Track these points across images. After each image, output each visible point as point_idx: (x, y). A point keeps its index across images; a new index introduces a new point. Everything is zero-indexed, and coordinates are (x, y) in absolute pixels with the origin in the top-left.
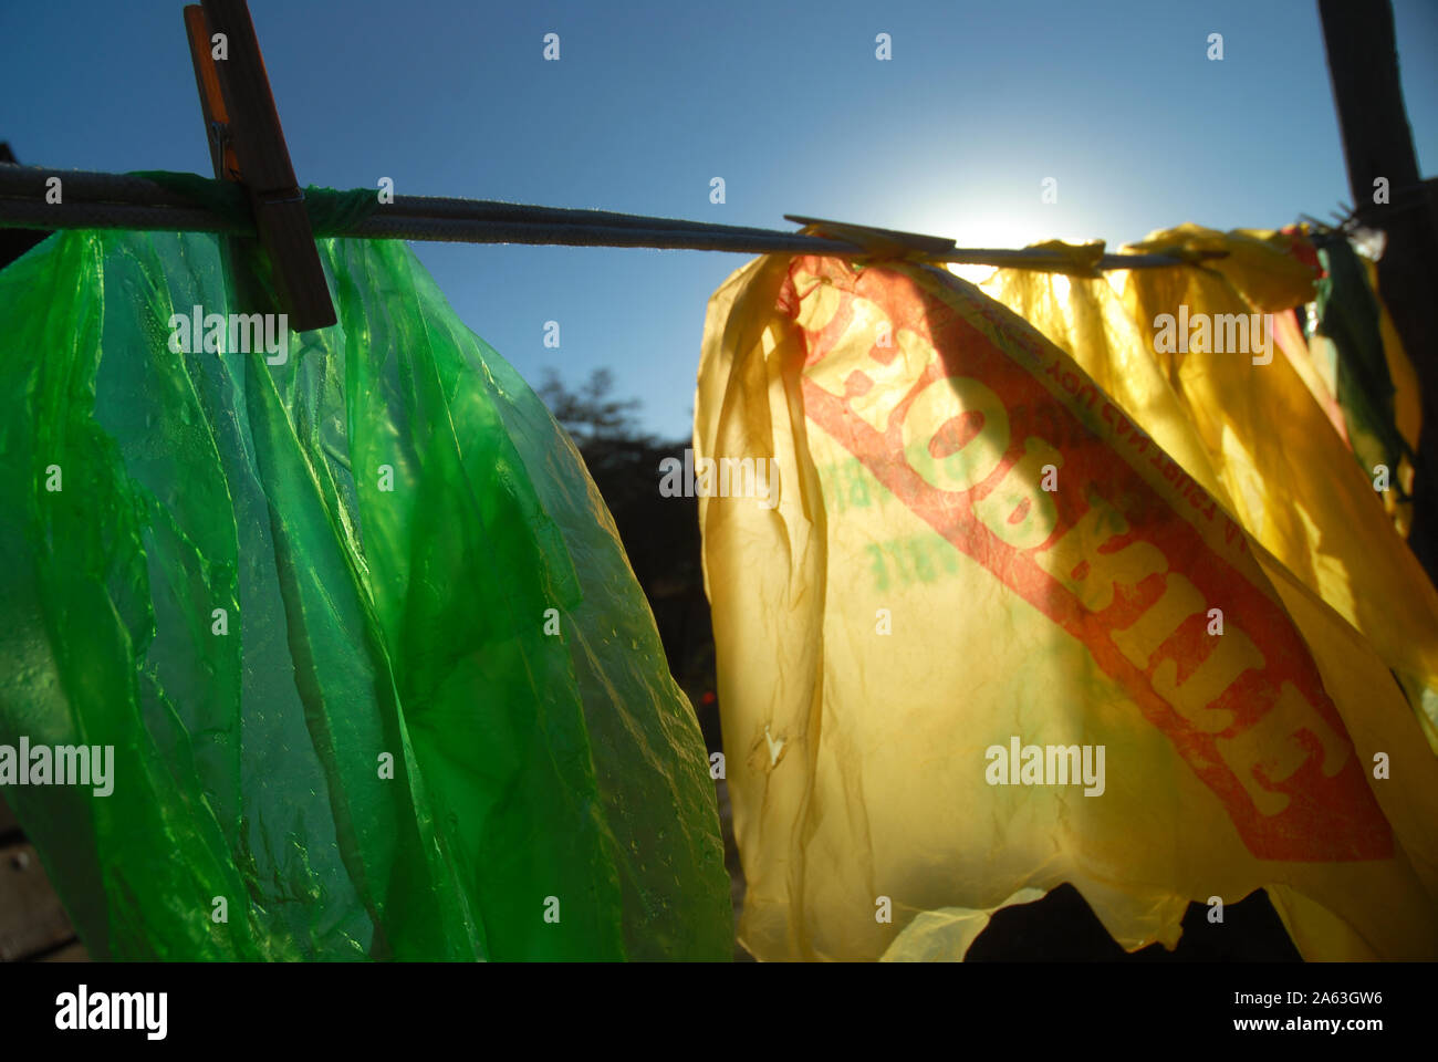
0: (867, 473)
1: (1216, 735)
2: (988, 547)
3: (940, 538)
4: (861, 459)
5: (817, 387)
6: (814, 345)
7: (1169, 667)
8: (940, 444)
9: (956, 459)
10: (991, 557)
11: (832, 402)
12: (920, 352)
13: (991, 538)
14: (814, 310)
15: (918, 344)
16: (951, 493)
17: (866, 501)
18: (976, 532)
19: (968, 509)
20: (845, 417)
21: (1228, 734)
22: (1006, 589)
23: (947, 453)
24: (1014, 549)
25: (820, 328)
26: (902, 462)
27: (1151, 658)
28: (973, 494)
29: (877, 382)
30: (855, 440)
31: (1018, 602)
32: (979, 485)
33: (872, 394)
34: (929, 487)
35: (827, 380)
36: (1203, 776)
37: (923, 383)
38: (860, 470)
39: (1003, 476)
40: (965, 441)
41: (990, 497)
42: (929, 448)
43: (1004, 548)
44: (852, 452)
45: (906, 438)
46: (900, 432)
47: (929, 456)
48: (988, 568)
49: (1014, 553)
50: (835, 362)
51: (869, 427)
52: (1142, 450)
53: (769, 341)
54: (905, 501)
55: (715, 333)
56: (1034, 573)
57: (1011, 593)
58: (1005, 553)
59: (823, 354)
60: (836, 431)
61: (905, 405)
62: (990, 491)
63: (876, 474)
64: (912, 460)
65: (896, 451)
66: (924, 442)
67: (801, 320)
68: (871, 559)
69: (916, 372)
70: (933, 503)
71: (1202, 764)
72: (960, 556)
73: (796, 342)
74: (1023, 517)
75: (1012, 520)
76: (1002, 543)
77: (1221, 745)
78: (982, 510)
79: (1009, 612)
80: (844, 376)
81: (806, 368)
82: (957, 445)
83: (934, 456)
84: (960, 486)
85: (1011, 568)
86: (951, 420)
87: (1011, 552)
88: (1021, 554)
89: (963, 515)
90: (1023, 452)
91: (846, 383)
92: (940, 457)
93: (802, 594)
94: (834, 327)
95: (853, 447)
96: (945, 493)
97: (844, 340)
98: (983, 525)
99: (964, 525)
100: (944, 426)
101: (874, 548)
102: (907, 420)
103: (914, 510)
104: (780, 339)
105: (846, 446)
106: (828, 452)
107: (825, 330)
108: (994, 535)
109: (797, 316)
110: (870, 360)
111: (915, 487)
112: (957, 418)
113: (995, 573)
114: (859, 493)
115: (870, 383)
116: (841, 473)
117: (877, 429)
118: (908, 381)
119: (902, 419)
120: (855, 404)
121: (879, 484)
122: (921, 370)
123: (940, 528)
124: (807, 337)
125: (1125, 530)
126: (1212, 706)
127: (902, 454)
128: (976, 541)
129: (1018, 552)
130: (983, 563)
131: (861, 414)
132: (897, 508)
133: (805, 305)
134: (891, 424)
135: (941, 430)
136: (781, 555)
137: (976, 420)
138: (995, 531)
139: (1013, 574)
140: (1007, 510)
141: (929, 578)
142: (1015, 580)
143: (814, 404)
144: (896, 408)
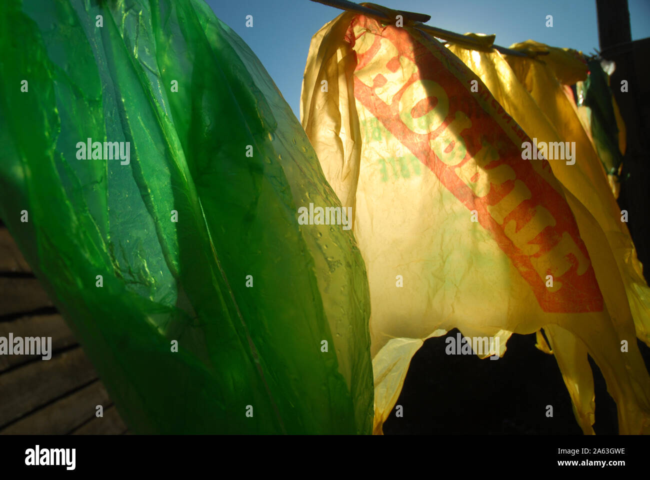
0: (381, 124)
1: (531, 256)
2: (435, 162)
3: (413, 156)
4: (378, 118)
5: (360, 82)
6: (360, 61)
7: (513, 223)
8: (416, 111)
9: (423, 119)
10: (436, 168)
11: (366, 89)
12: (410, 67)
13: (436, 158)
14: (362, 45)
15: (410, 63)
16: (420, 135)
17: (379, 138)
18: (430, 155)
19: (427, 143)
20: (372, 97)
21: (537, 256)
22: (441, 184)
23: (419, 116)
24: (446, 165)
25: (364, 52)
26: (398, 119)
27: (505, 219)
28: (430, 136)
29: (389, 81)
30: (376, 109)
31: (446, 191)
32: (433, 132)
33: (386, 86)
34: (411, 132)
35: (366, 79)
36: (522, 274)
37: (410, 82)
38: (377, 123)
39: (444, 129)
40: (428, 111)
41: (437, 139)
42: (411, 113)
43: (441, 165)
44: (374, 115)
45: (400, 108)
46: (398, 105)
47: (411, 117)
48: (434, 173)
49: (446, 167)
50: (371, 69)
51: (383, 103)
52: (508, 122)
53: (340, 55)
54: (398, 138)
55: (314, 54)
56: (454, 177)
57: (443, 186)
58: (442, 167)
59: (364, 65)
60: (367, 104)
61: (401, 93)
62: (438, 136)
63: (385, 125)
64: (403, 118)
65: (395, 114)
66: (408, 110)
67: (355, 48)
68: (380, 166)
69: (408, 77)
70: (411, 139)
71: (523, 269)
72: (422, 165)
73: (352, 59)
74: (452, 150)
75: (446, 151)
76: (441, 162)
77: (533, 261)
78: (433, 144)
79: (441, 195)
80: (373, 76)
81: (356, 71)
82: (424, 112)
83: (413, 117)
84: (424, 132)
85: (444, 174)
86: (422, 100)
87: (444, 167)
88: (449, 168)
89: (425, 146)
90: (454, 118)
91: (374, 80)
92: (416, 117)
93: (348, 174)
94: (371, 52)
95: (375, 112)
96: (417, 134)
97: (375, 58)
98: (433, 152)
99: (425, 150)
100: (419, 103)
101: (382, 160)
102: (402, 99)
103: (402, 142)
104: (345, 55)
105: (372, 111)
106: (365, 114)
107: (366, 53)
108: (437, 157)
109: (353, 46)
110: (386, 69)
111: (405, 132)
112: (425, 99)
113: (437, 175)
114: (377, 134)
115: (385, 81)
116: (368, 124)
117: (387, 104)
118: (403, 81)
119: (399, 99)
120: (377, 91)
121: (386, 130)
122: (410, 76)
123: (414, 151)
124: (358, 57)
125: (498, 158)
126: (530, 243)
127: (398, 115)
128: (430, 159)
129: (447, 167)
130: (432, 170)
131: (380, 97)
132: (395, 142)
133: (358, 42)
134: (394, 101)
135: (417, 104)
136: (339, 155)
137: (433, 101)
138: (438, 155)
139: (445, 178)
140: (444, 146)
141: (407, 176)
142: (445, 180)
143: (358, 90)
144: (396, 94)
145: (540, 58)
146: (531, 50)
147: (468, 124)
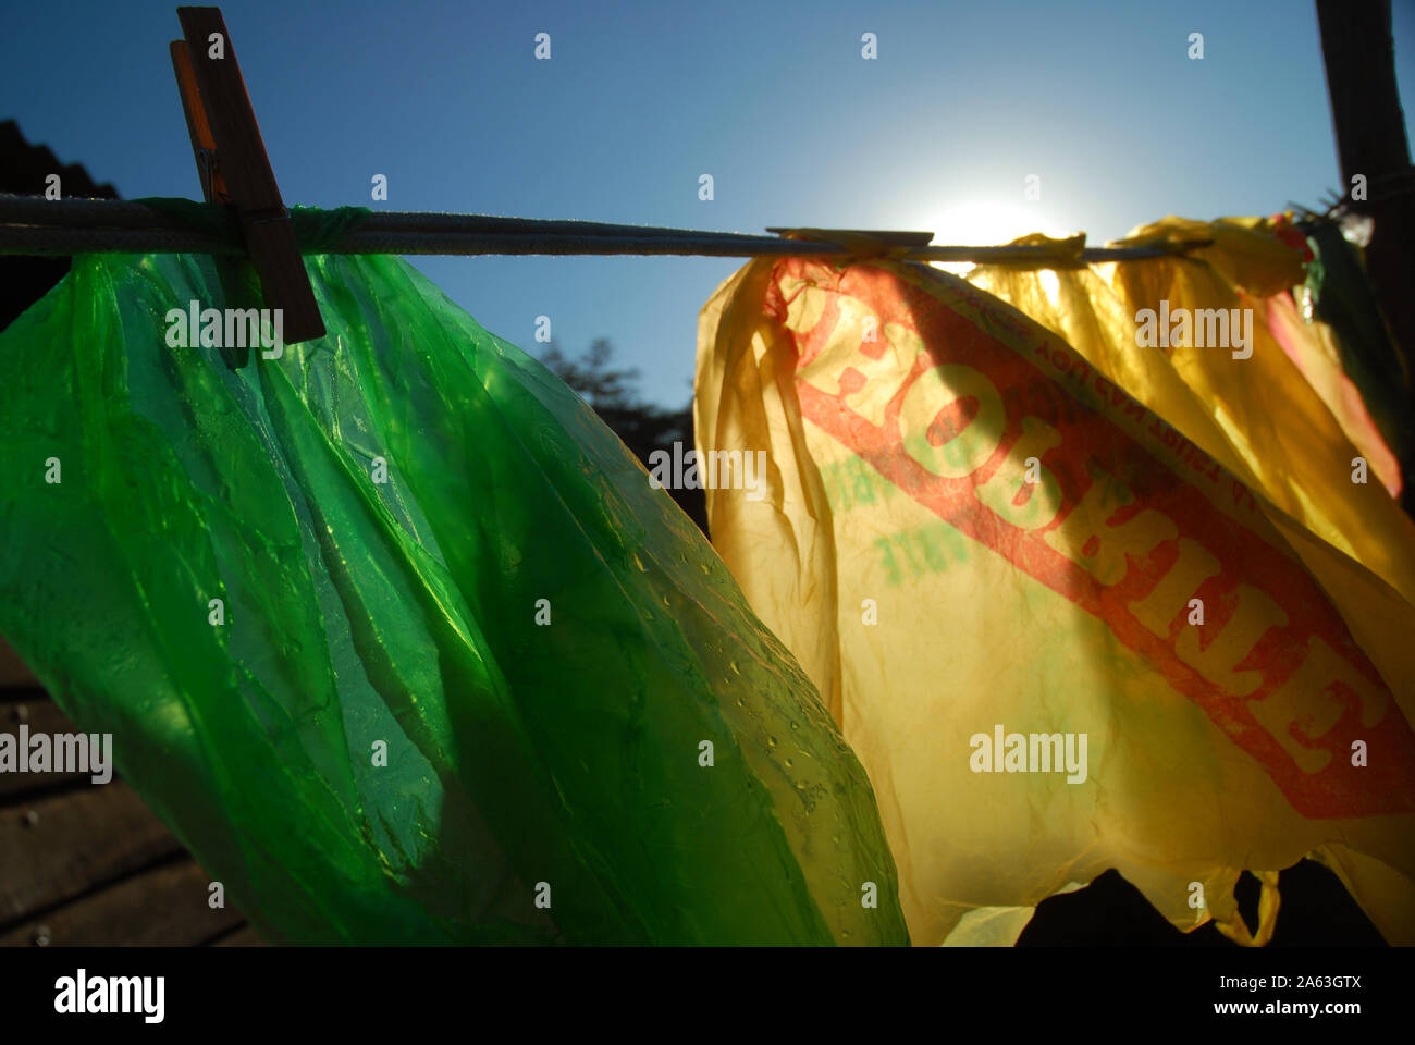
0: (869, 468)
1: (1247, 698)
2: (995, 529)
3: (948, 526)
4: (861, 455)
5: (811, 388)
6: (804, 346)
7: (1190, 633)
8: (937, 432)
9: (954, 446)
10: (999, 540)
11: (828, 401)
12: (906, 342)
13: (998, 522)
14: (802, 313)
15: (907, 336)
16: (953, 480)
17: (870, 497)
18: (983, 516)
19: (972, 494)
20: (842, 414)
21: (1259, 695)
22: (1018, 571)
23: (945, 440)
24: (1022, 530)
25: (809, 329)
26: (903, 455)
27: (1172, 626)
28: (975, 478)
29: (870, 377)
30: (854, 437)
31: (1033, 584)
32: (980, 469)
33: (866, 390)
34: (933, 477)
35: (822, 381)
36: (1237, 740)
37: (915, 374)
38: (861, 467)
39: (1001, 462)
40: (961, 429)
41: (993, 481)
42: (927, 436)
43: (1010, 531)
44: (853, 450)
45: (903, 430)
46: (897, 425)
47: (928, 445)
48: (997, 551)
49: (1023, 535)
50: (828, 361)
51: (866, 423)
52: (1139, 419)
53: (759, 345)
54: (908, 492)
55: (708, 348)
56: (1045, 553)
57: (1024, 574)
58: (1014, 535)
59: (814, 355)
60: (834, 430)
61: (899, 398)
62: (992, 474)
63: (878, 468)
64: (912, 450)
65: (894, 444)
66: (921, 432)
67: (790, 323)
68: (881, 554)
69: (908, 364)
70: (936, 491)
71: (1237, 728)
72: (968, 542)
73: (787, 347)
74: (1029, 498)
75: (1016, 502)
76: (1010, 525)
77: (1254, 707)
78: (986, 492)
79: (1023, 594)
80: (837, 372)
81: (799, 370)
82: (955, 432)
83: (932, 444)
84: (962, 472)
85: (1021, 549)
86: (945, 408)
87: (1020, 533)
88: (1030, 535)
89: (967, 500)
90: (1020, 432)
91: (840, 381)
92: (939, 445)
93: (812, 590)
94: (822, 328)
95: (852, 443)
96: (947, 479)
97: (833, 339)
98: (988, 509)
99: (969, 509)
100: (939, 414)
101: (882, 542)
102: (902, 411)
103: (918, 500)
104: (771, 343)
105: (846, 443)
106: (828, 451)
107: (813, 330)
108: (999, 517)
109: (785, 319)
110: (861, 357)
111: (918, 477)
112: (951, 404)
113: (1005, 556)
114: (863, 489)
115: (863, 379)
116: (844, 471)
117: (874, 423)
118: (901, 373)
119: (898, 412)
120: (851, 401)
121: (881, 478)
122: (913, 360)
123: (946, 515)
124: (797, 340)
125: (1131, 500)
126: (1238, 669)
127: (901, 446)
128: (982, 526)
129: (1026, 533)
130: (991, 546)
131: (858, 411)
132: (903, 500)
133: (793, 309)
134: (887, 417)
135: (936, 418)
136: (789, 553)
137: (969, 408)
138: (1001, 514)
139: (1025, 557)
140: (1010, 493)
141: (940, 567)
142: (1026, 562)
143: (810, 405)
144: (892, 401)
145: (1197, 254)
146: (1173, 239)
147: (1053, 438)
